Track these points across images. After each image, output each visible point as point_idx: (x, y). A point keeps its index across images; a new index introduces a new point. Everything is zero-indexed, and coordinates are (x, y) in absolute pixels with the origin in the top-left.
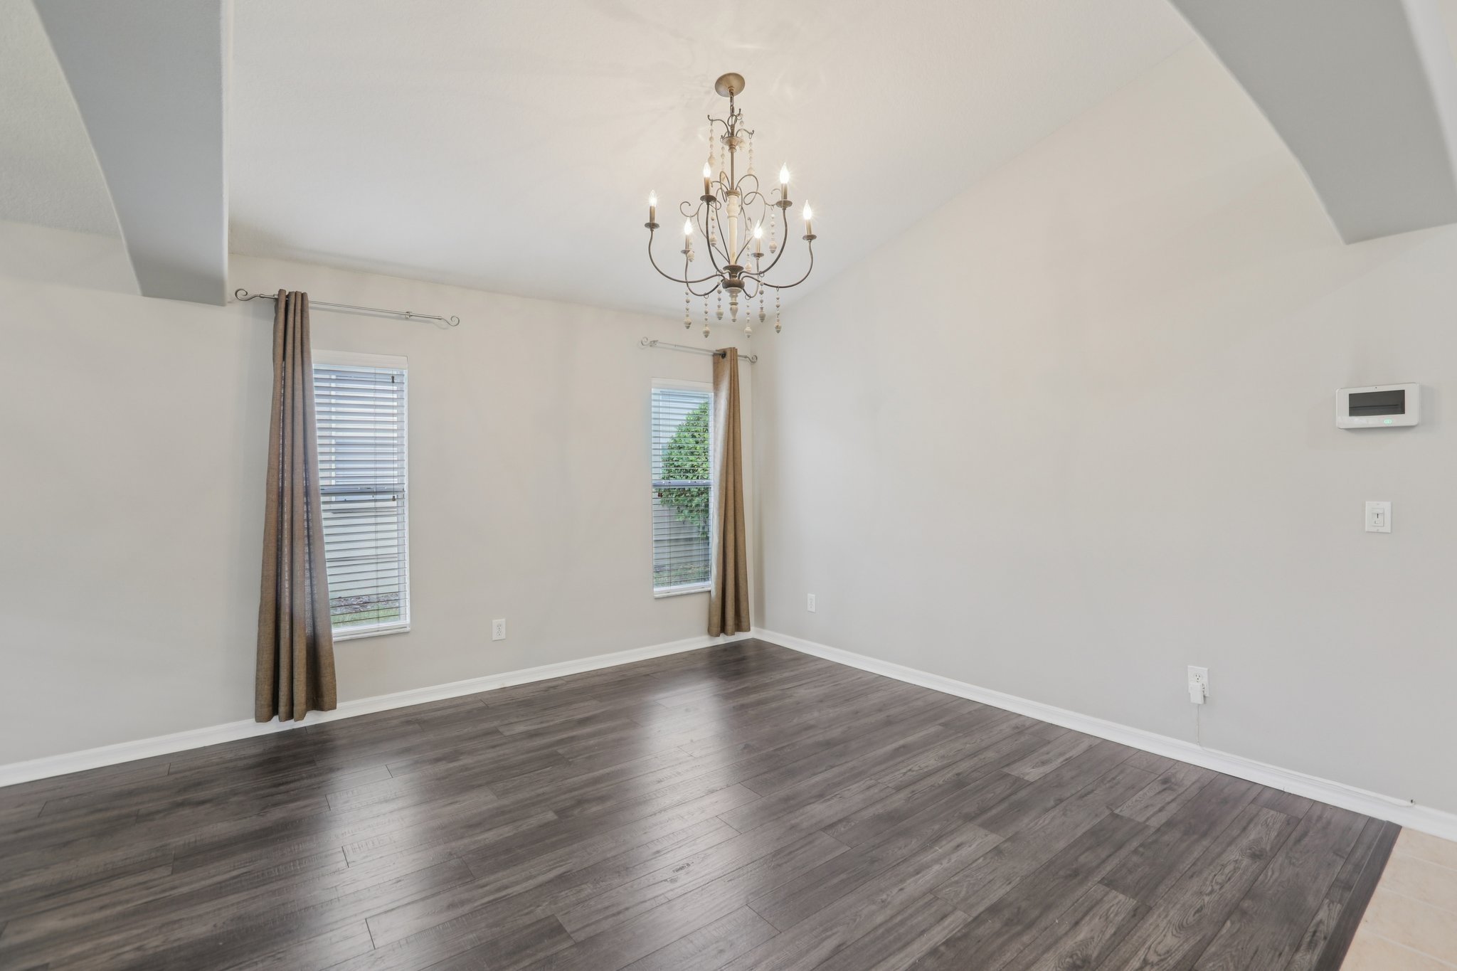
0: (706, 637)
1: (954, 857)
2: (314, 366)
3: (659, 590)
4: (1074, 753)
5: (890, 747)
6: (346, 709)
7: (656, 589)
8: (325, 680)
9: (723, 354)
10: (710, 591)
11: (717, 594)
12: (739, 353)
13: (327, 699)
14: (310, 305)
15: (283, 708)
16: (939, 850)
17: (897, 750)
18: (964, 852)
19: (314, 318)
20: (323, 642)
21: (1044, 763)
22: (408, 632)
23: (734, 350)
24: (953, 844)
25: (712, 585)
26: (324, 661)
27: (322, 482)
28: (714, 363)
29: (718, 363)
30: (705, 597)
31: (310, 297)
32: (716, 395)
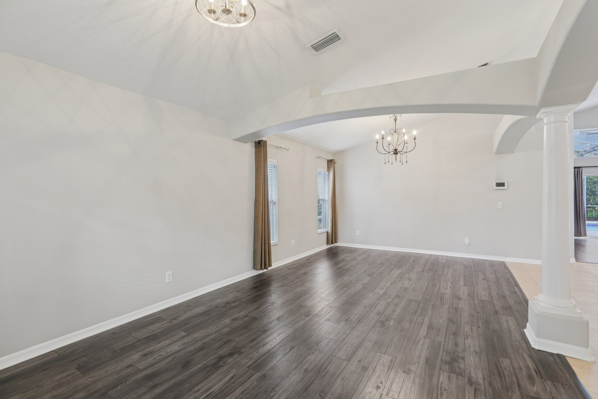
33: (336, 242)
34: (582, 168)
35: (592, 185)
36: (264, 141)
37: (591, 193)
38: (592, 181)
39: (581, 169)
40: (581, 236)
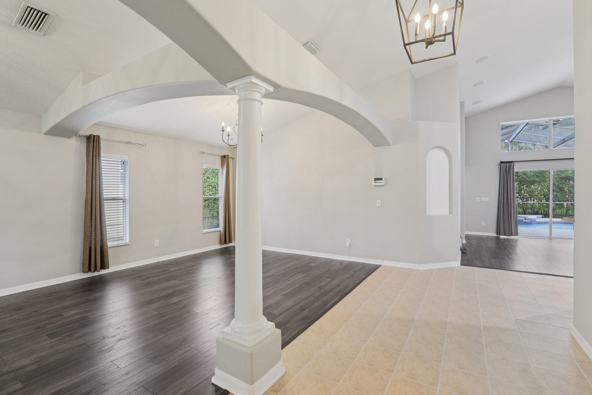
0: (219, 245)
1: (297, 278)
2: (102, 159)
3: (205, 231)
4: (323, 261)
5: (280, 264)
6: (112, 269)
7: (204, 230)
8: (106, 259)
9: (224, 157)
10: (220, 231)
11: (223, 232)
12: (229, 157)
13: (106, 265)
14: (101, 139)
15: (93, 268)
16: (293, 277)
17: (281, 264)
18: (299, 277)
19: (102, 143)
20: (105, 247)
21: (316, 263)
22: (129, 244)
23: (228, 156)
24: (296, 276)
25: (221, 228)
26: (105, 253)
27: (104, 196)
28: (221, 159)
29: (223, 159)
30: (219, 233)
31: (101, 137)
32: (222, 169)
33: (230, 242)
34: (514, 163)
35: (560, 181)
36: (94, 136)
37: (558, 190)
38: (560, 177)
39: (512, 164)
40: (512, 235)
